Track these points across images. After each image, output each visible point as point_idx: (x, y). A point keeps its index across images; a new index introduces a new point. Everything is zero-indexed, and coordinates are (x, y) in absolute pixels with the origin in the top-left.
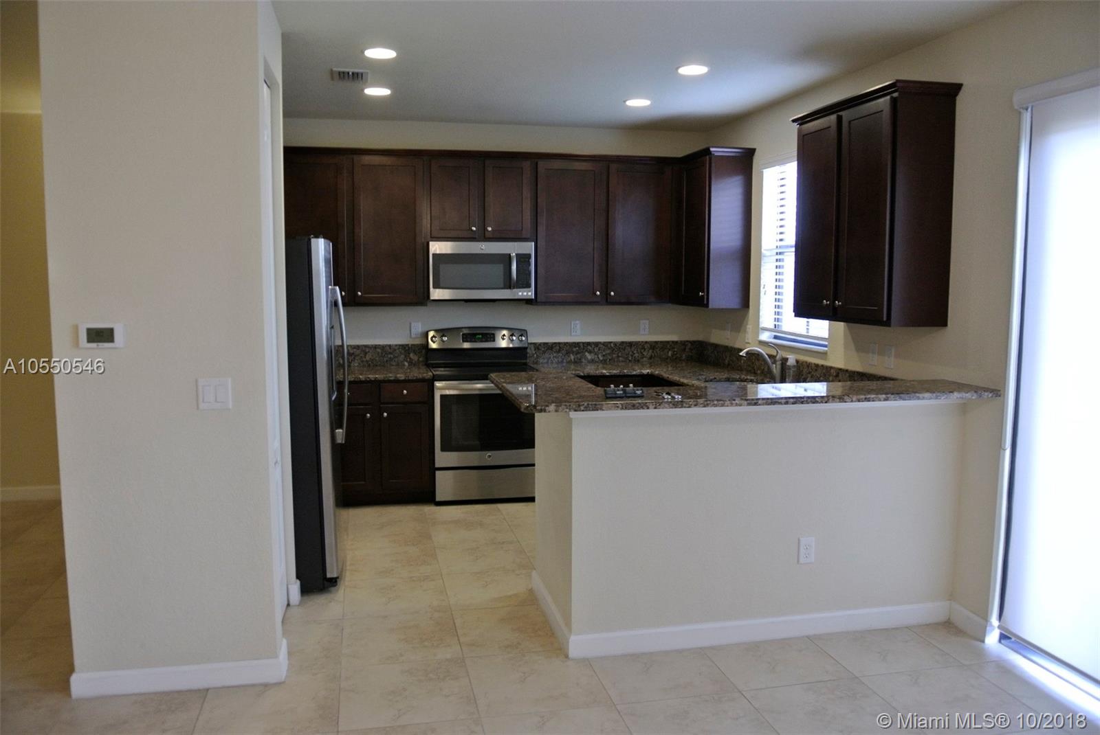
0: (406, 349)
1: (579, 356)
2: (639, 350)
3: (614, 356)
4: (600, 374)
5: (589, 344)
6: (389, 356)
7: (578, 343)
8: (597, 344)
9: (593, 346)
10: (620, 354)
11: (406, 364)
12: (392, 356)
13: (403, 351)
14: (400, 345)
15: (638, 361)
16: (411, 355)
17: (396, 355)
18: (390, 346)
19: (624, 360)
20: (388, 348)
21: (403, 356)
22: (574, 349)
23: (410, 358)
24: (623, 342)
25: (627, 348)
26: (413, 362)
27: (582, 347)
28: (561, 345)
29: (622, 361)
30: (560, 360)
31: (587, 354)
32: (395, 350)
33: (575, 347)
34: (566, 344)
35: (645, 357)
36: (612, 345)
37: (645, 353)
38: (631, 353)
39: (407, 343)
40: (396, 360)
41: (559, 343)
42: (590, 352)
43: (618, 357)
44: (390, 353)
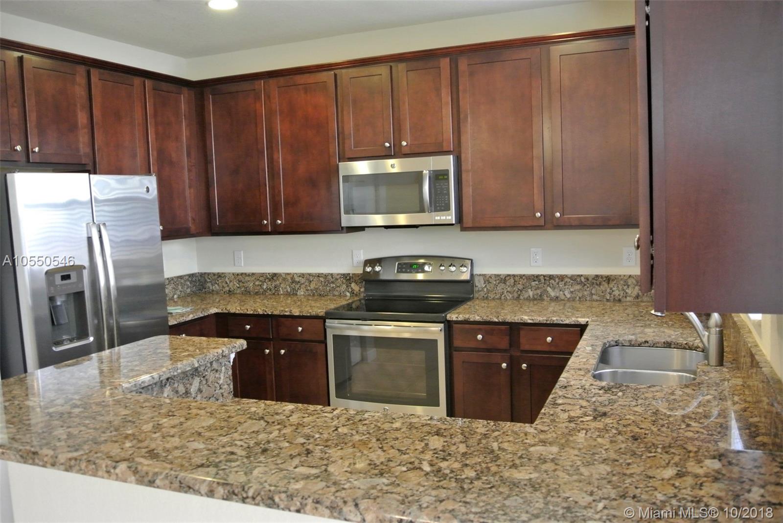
0: (348, 278)
1: (539, 292)
2: (620, 287)
3: (586, 293)
4: (519, 321)
5: (551, 277)
6: (332, 285)
7: (538, 276)
8: (562, 278)
9: (557, 280)
10: (593, 292)
11: (348, 294)
12: (334, 285)
13: (344, 281)
14: (341, 274)
15: (620, 300)
16: (353, 285)
17: (338, 285)
18: (332, 274)
19: (598, 298)
20: (330, 277)
21: (344, 286)
22: (533, 284)
23: (352, 288)
24: (597, 276)
25: (604, 283)
26: (355, 292)
27: (543, 281)
28: (517, 278)
29: (597, 301)
30: (516, 295)
31: (549, 289)
32: (337, 279)
33: (534, 281)
34: (521, 276)
35: (630, 296)
36: (583, 280)
37: (629, 291)
38: (608, 290)
39: (348, 272)
40: (338, 289)
41: (514, 276)
42: (554, 288)
43: (592, 294)
44: (333, 282)
